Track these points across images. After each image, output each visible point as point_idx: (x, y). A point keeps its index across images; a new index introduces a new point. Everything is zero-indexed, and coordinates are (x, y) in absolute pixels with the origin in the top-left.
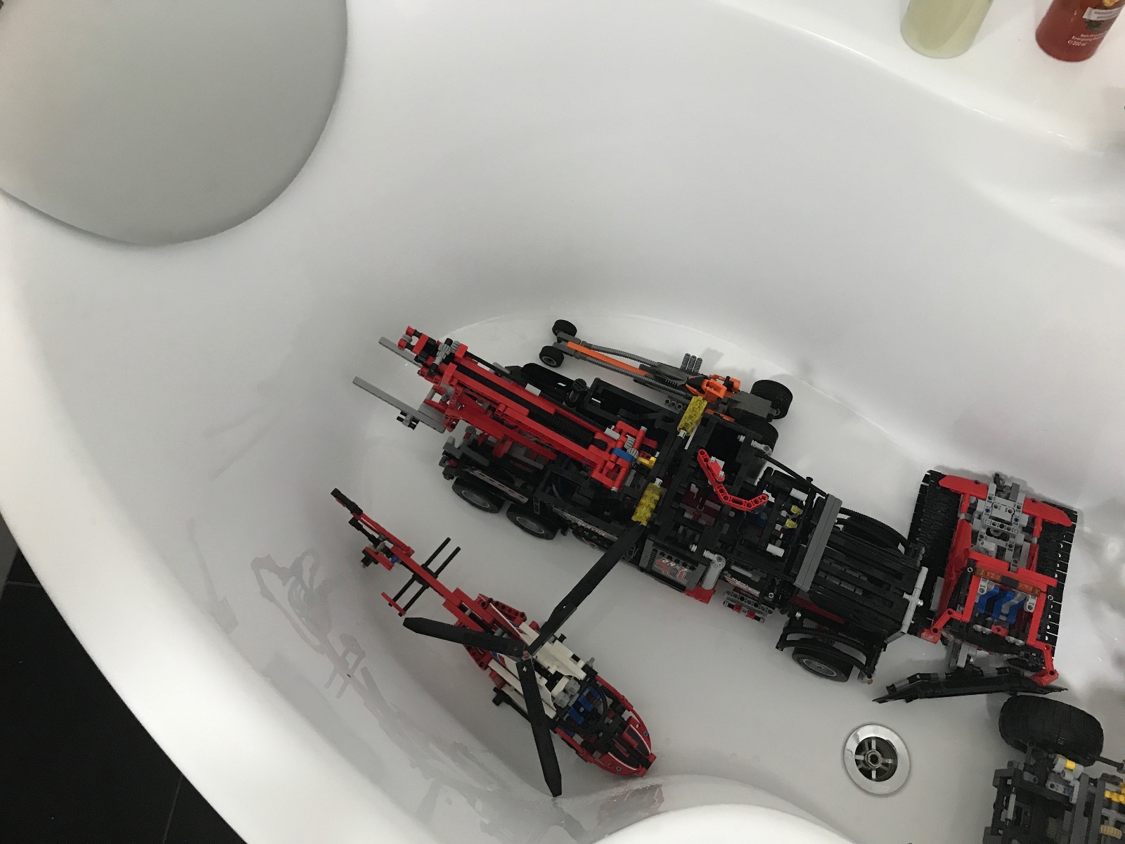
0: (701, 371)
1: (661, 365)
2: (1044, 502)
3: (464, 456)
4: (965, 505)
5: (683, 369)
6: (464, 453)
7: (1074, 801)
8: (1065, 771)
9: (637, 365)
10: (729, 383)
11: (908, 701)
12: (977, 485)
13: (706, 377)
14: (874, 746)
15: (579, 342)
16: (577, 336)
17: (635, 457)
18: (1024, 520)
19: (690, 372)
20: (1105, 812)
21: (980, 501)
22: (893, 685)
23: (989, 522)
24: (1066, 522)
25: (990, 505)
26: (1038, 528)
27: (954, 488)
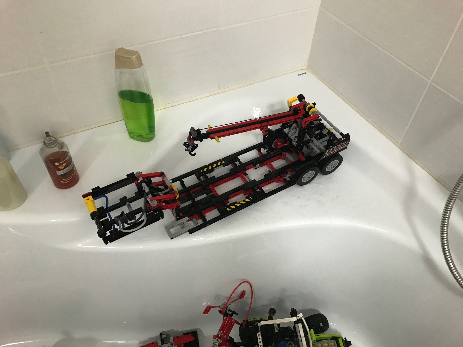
12: (154, 344)
24: (193, 339)
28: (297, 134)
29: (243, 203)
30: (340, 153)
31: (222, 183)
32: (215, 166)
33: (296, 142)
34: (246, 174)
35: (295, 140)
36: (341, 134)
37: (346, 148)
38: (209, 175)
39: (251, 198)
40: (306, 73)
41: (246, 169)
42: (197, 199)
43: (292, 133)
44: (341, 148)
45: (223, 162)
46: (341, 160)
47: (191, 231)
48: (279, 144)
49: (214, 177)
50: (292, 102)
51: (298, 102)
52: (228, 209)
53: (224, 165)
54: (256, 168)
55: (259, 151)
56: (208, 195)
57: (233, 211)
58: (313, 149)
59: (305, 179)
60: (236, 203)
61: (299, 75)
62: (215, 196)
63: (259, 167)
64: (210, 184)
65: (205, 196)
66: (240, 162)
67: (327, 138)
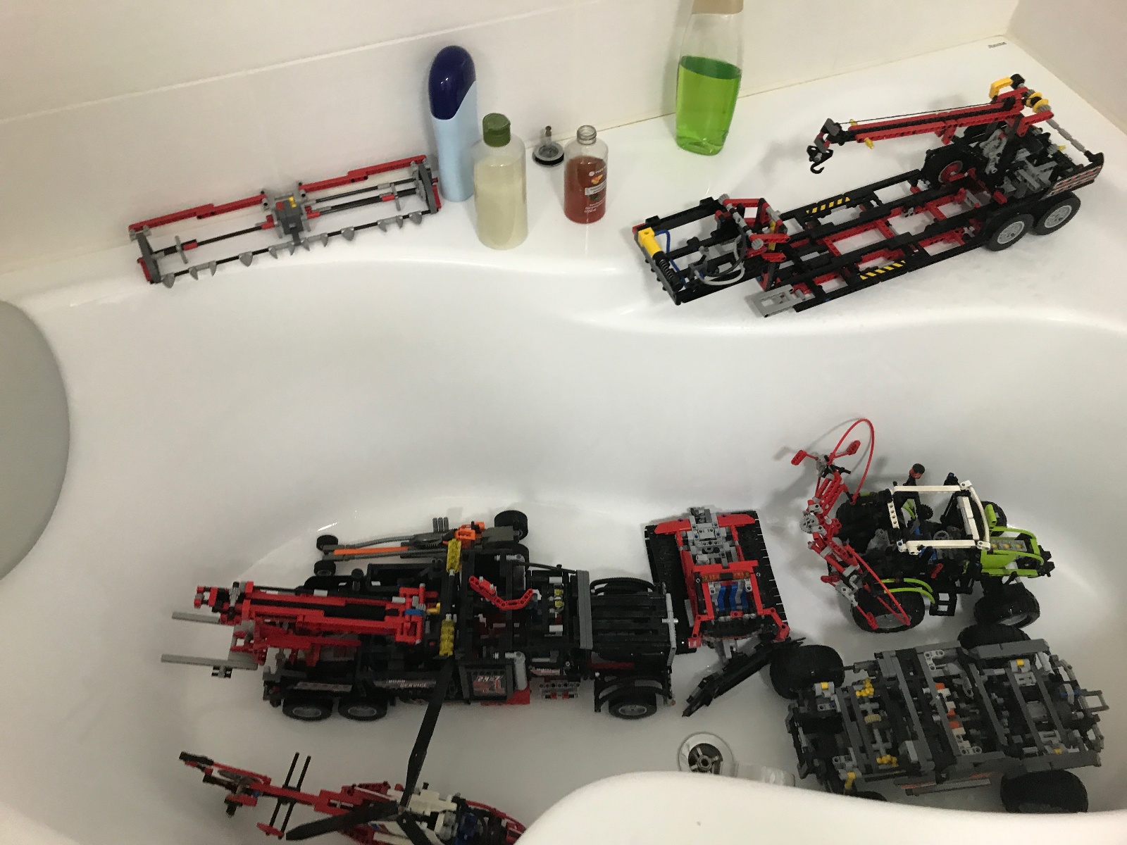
0: (450, 528)
1: (416, 536)
2: (732, 513)
3: (283, 678)
4: (679, 539)
5: (436, 532)
6: (282, 676)
7: (839, 710)
8: (824, 692)
9: (398, 544)
10: (475, 527)
11: (708, 704)
12: (682, 522)
13: (455, 530)
14: (700, 753)
15: (343, 547)
16: (339, 543)
17: (424, 610)
18: (723, 532)
19: (441, 532)
20: (862, 707)
21: (688, 533)
22: (690, 696)
23: (700, 544)
24: (751, 521)
25: (696, 532)
26: (735, 534)
27: (667, 532)
28: (1000, 150)
29: (890, 269)
30: (1076, 192)
31: (845, 237)
32: (831, 204)
33: (996, 166)
34: (888, 224)
35: (994, 163)
36: (1088, 154)
37: (1092, 181)
38: (824, 221)
39: (903, 261)
40: (1004, 43)
41: (890, 215)
42: (805, 258)
43: (993, 148)
44: (1084, 181)
45: (847, 199)
46: (1076, 205)
47: (799, 308)
48: (953, 173)
49: (831, 224)
50: (1001, 86)
51: (1010, 89)
52: (863, 278)
53: (849, 205)
54: (906, 216)
55: (914, 185)
56: (822, 254)
57: (871, 282)
58: (1025, 181)
59: (1002, 238)
60: (877, 268)
61: (990, 46)
62: (834, 254)
63: (912, 214)
64: (824, 236)
65: (816, 254)
66: (878, 202)
67: (1054, 164)
